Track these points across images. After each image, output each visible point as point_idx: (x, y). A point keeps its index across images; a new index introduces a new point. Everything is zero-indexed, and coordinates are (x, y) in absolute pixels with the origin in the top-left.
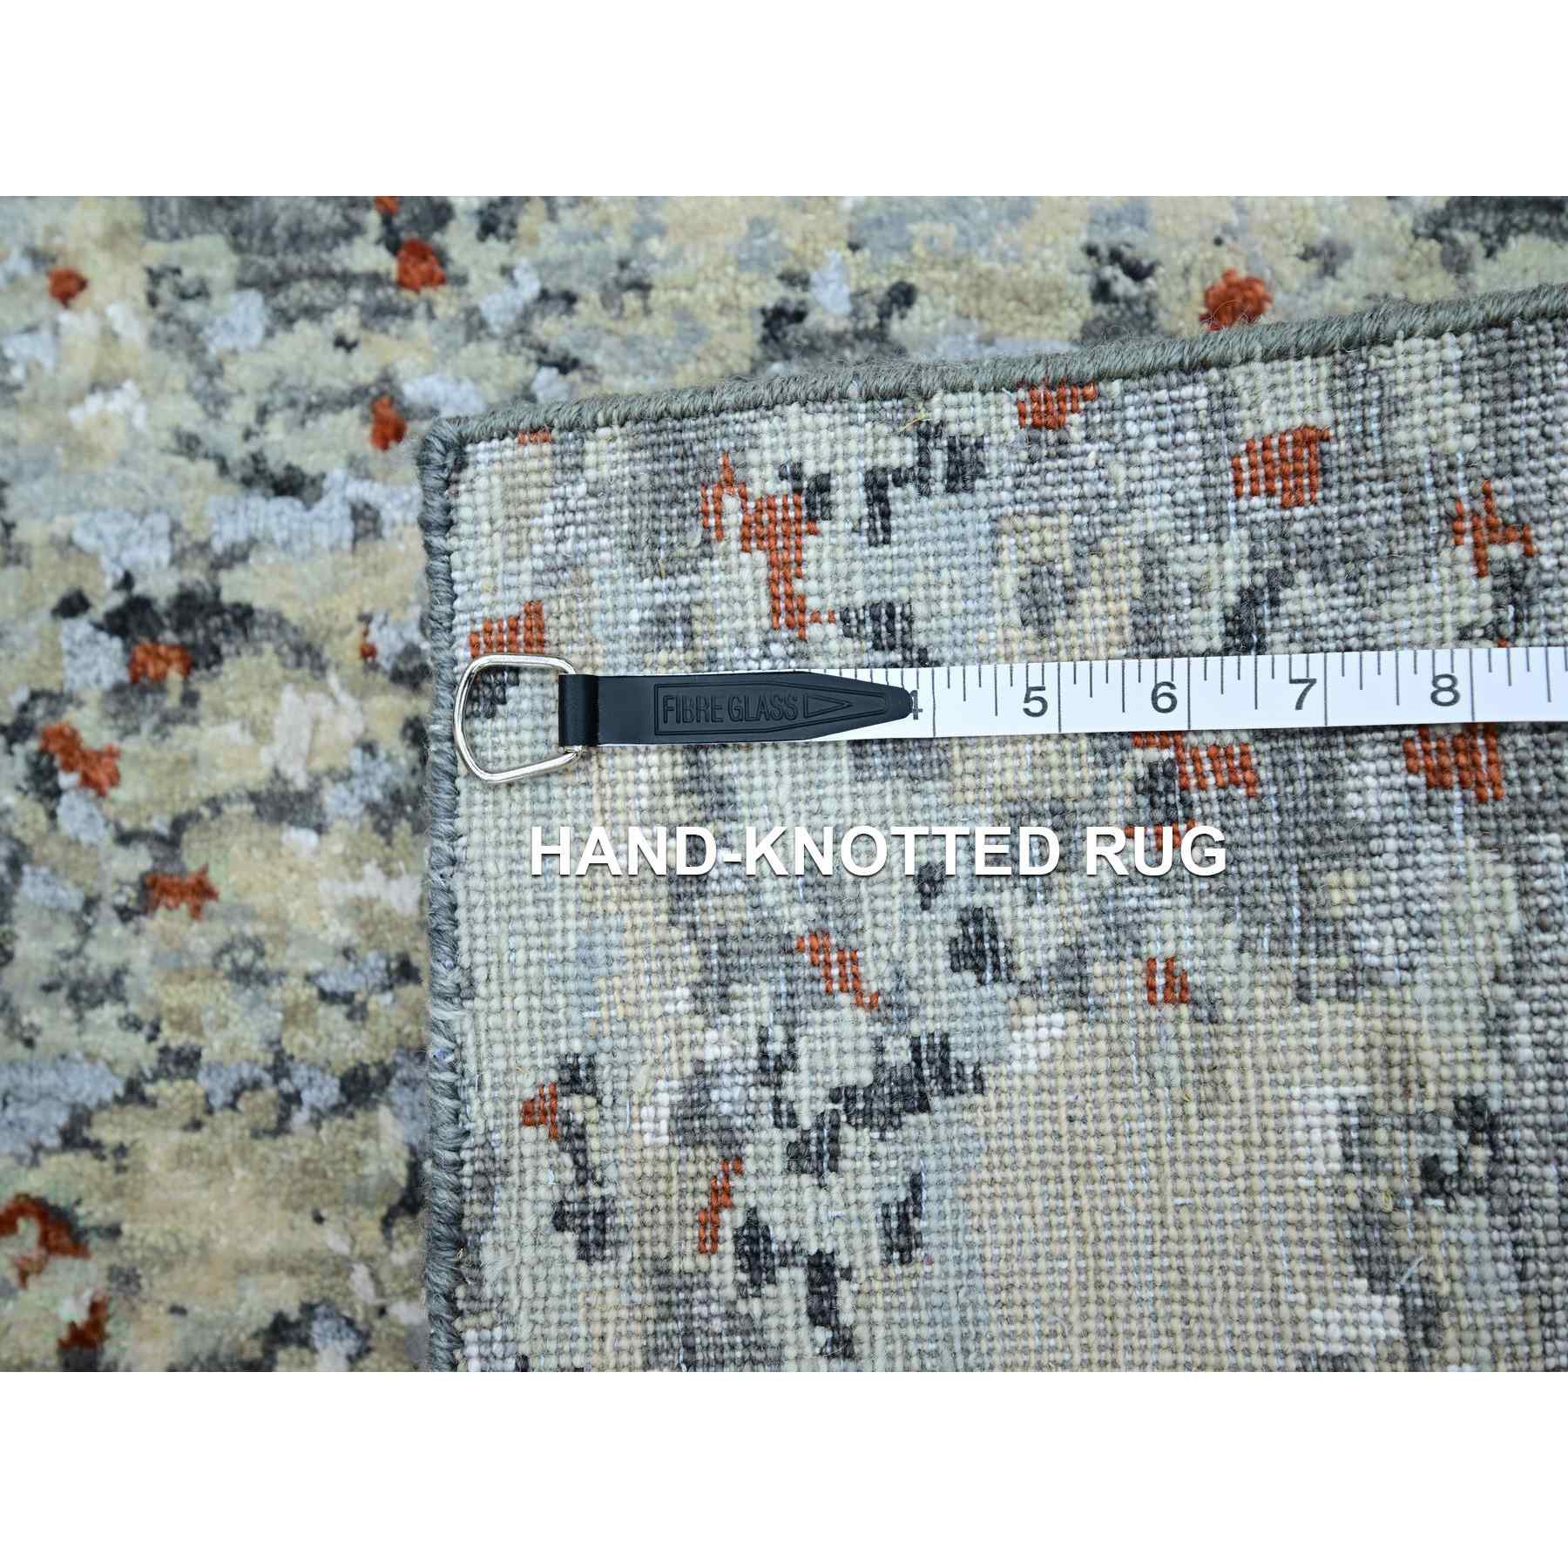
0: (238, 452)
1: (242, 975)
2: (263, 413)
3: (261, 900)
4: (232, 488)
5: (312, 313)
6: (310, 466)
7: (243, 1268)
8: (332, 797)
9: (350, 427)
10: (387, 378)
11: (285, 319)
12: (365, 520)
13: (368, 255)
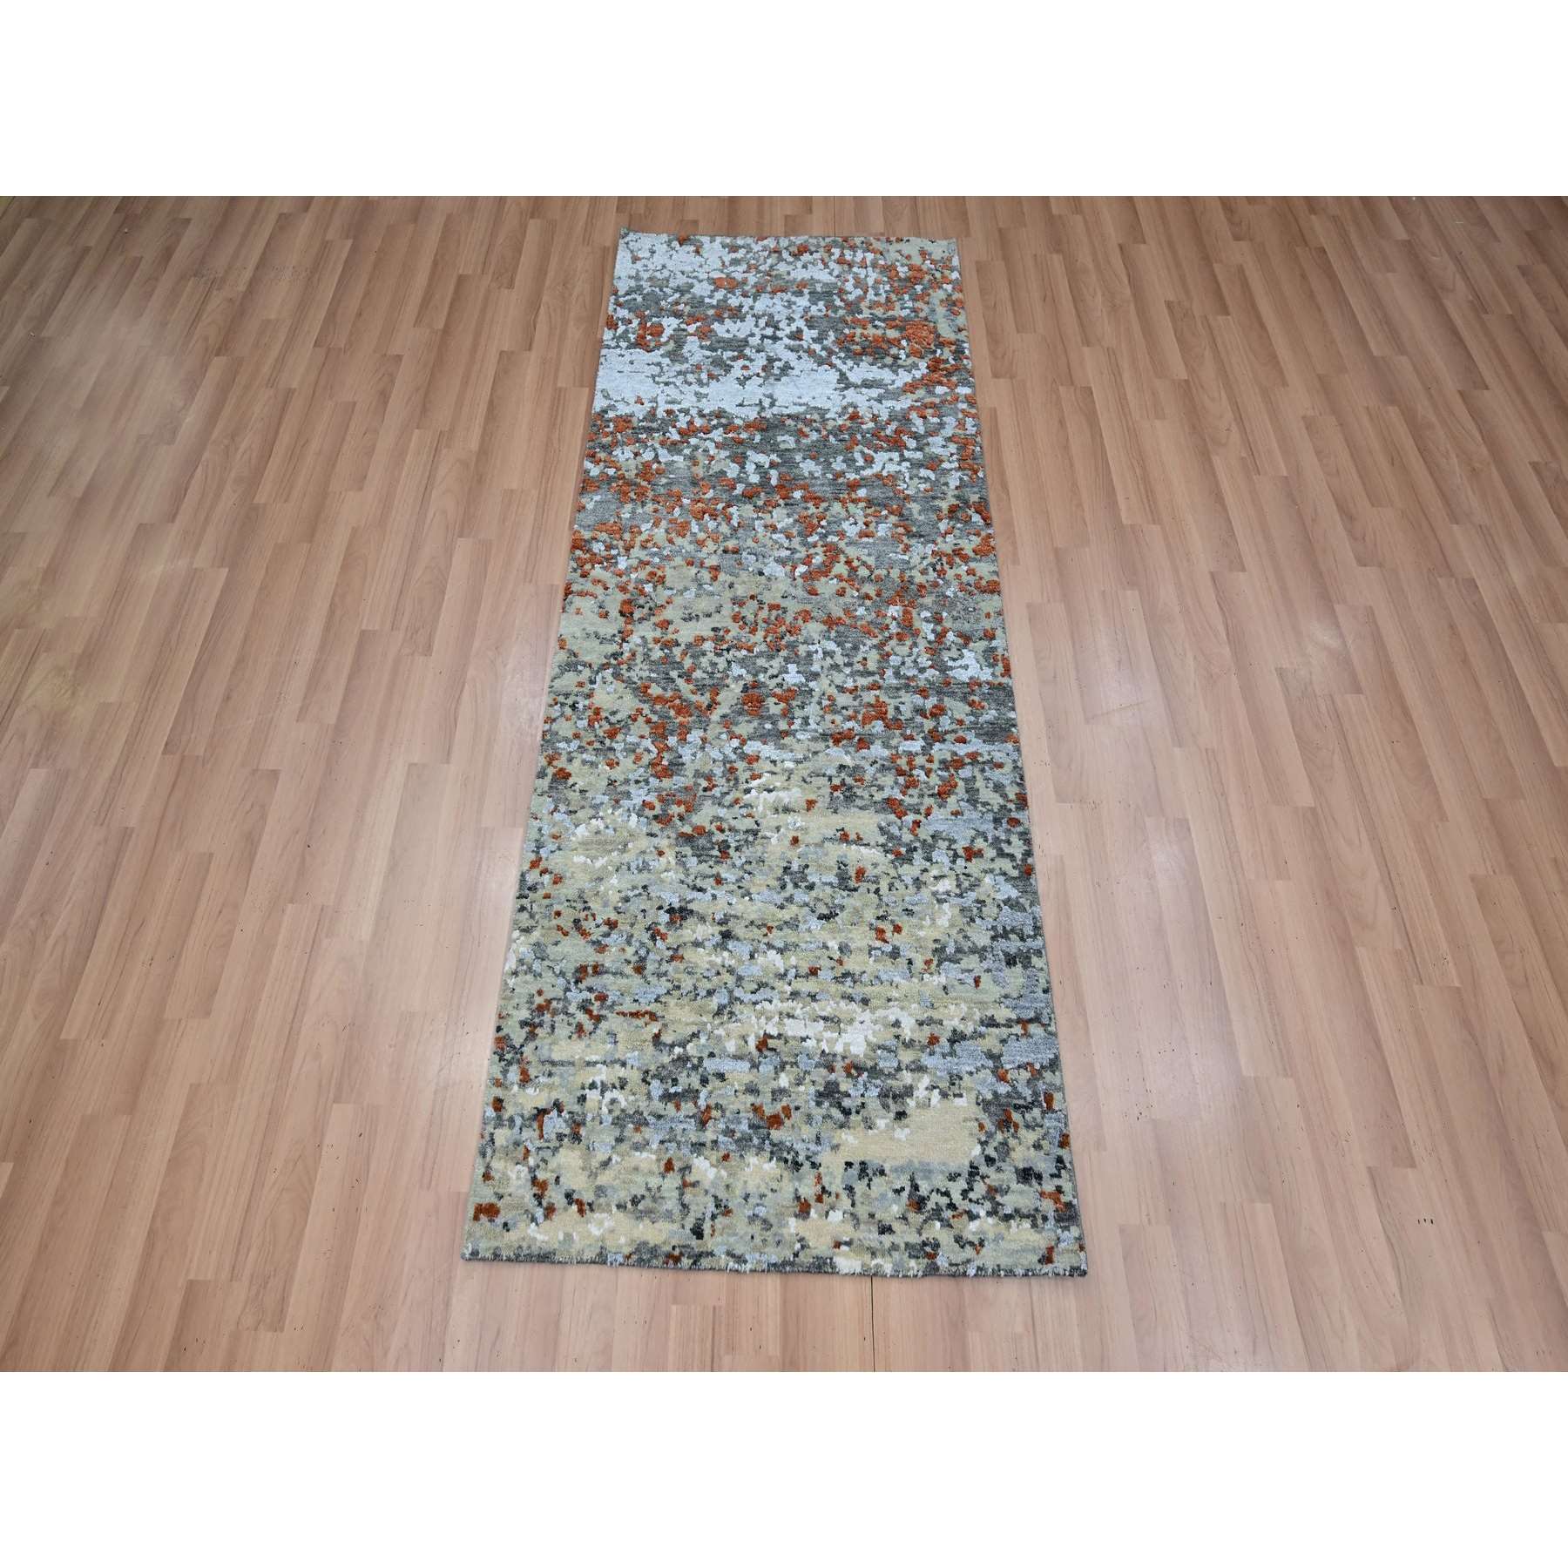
0: (691, 884)
1: (689, 973)
2: (696, 878)
3: (693, 960)
4: (690, 891)
5: (706, 861)
6: (704, 887)
7: (687, 1024)
8: (706, 943)
9: (712, 880)
10: (718, 873)
11: (700, 862)
12: (714, 897)
13: (716, 852)
